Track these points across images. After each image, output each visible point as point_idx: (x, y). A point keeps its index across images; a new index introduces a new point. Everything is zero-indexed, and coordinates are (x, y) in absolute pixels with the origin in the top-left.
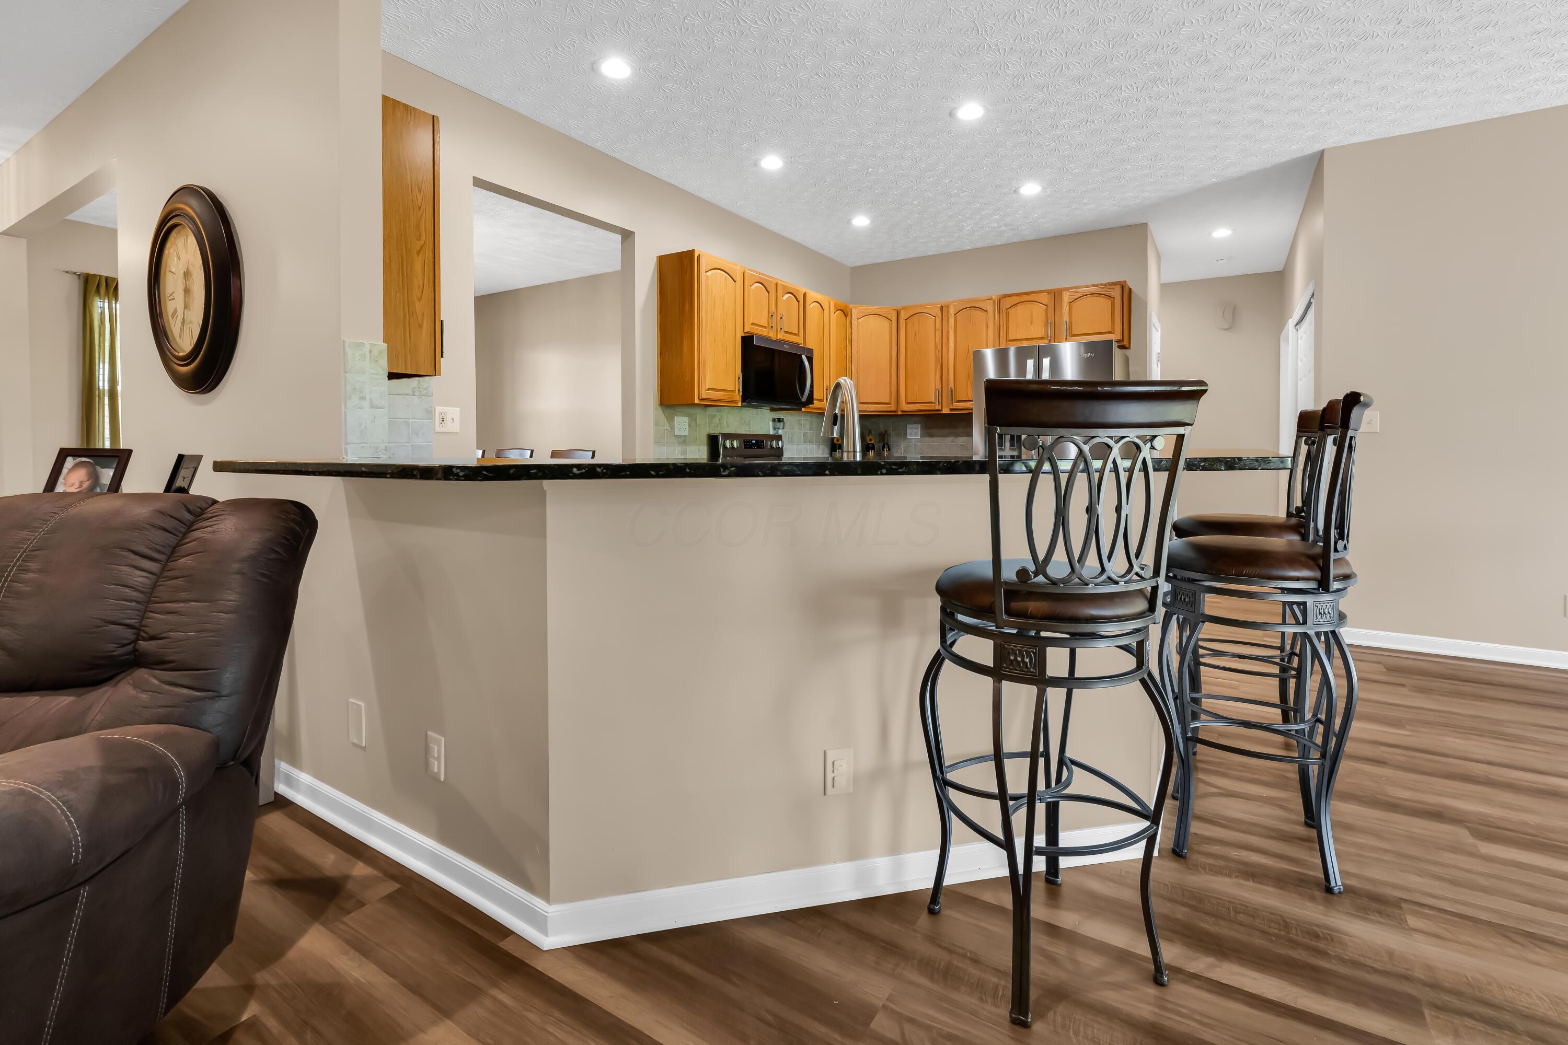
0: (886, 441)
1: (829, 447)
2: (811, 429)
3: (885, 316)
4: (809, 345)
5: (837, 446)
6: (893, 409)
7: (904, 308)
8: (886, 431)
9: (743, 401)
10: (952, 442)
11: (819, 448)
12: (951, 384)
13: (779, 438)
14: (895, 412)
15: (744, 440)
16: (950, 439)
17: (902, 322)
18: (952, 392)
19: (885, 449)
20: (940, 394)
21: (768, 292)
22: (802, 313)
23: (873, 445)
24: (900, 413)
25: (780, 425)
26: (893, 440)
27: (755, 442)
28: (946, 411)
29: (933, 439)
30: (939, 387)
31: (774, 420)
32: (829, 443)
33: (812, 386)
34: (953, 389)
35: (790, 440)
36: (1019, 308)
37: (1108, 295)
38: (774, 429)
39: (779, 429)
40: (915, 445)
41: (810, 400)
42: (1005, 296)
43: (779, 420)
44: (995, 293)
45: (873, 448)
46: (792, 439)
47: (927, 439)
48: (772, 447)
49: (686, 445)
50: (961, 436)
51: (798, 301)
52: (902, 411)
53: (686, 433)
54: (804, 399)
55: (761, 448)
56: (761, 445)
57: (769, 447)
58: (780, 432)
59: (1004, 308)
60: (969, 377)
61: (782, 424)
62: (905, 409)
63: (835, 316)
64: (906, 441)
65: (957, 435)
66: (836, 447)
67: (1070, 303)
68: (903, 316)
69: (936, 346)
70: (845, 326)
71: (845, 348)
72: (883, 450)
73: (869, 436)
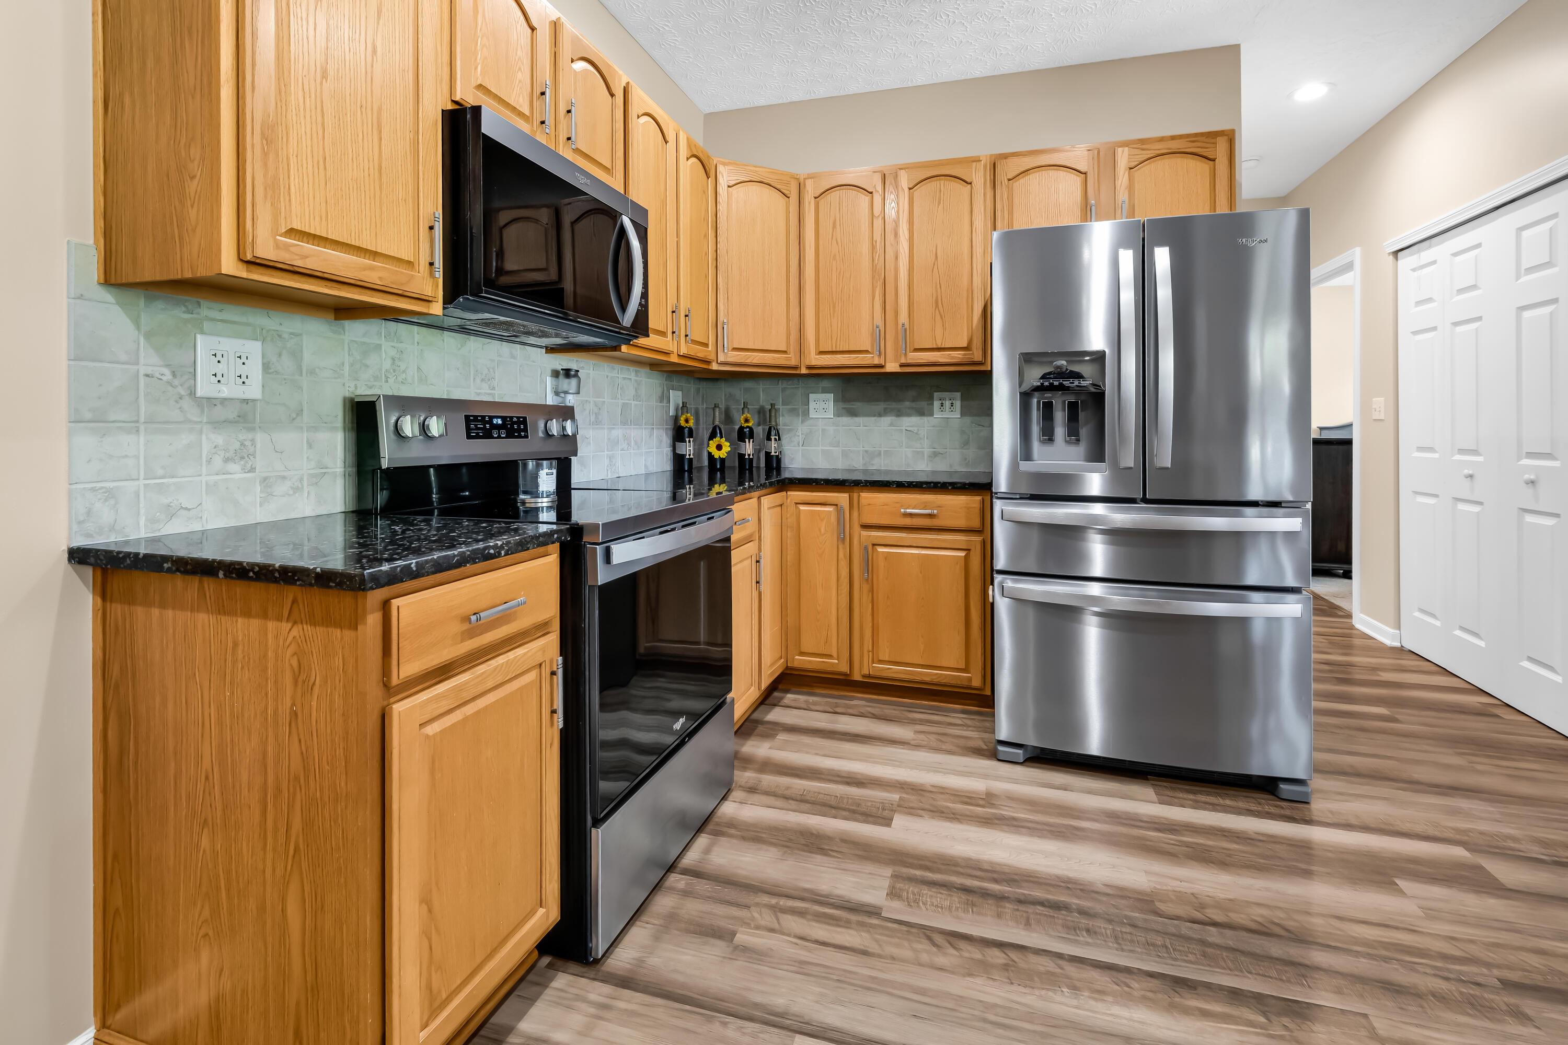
0: (773, 423)
1: (670, 433)
2: (637, 397)
3: (778, 187)
4: (638, 195)
5: (686, 431)
6: (793, 362)
7: (811, 176)
8: (772, 405)
9: (450, 298)
10: (891, 425)
11: (651, 435)
12: (903, 318)
13: (567, 413)
14: (795, 368)
15: (467, 417)
16: (887, 420)
17: (809, 203)
18: (906, 333)
19: (773, 438)
20: (879, 336)
21: (533, 29)
22: (620, 125)
23: (751, 429)
24: (804, 371)
25: (569, 384)
26: (783, 421)
27: (500, 421)
28: (892, 367)
29: (856, 419)
30: (879, 321)
31: (556, 374)
32: (670, 426)
33: (645, 295)
34: (907, 326)
35: (593, 418)
36: (1034, 178)
37: (1205, 154)
38: (557, 393)
39: (566, 393)
40: (823, 430)
41: (641, 326)
42: (1005, 156)
43: (568, 373)
44: (986, 149)
45: (751, 436)
46: (597, 417)
47: (846, 420)
48: (548, 435)
49: (252, 429)
50: (909, 415)
51: (612, 95)
52: (809, 368)
53: (254, 390)
54: (627, 319)
55: (520, 437)
56: (519, 430)
57: (541, 434)
58: (570, 400)
59: (1002, 177)
60: (937, 306)
61: (574, 381)
62: (814, 363)
63: (689, 167)
64: (809, 422)
65: (899, 414)
66: (683, 433)
67: (1131, 169)
68: (811, 190)
69: (873, 247)
70: (705, 192)
71: (706, 236)
72: (769, 439)
73: (743, 413)
